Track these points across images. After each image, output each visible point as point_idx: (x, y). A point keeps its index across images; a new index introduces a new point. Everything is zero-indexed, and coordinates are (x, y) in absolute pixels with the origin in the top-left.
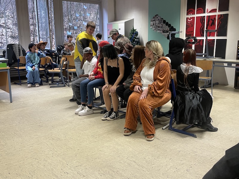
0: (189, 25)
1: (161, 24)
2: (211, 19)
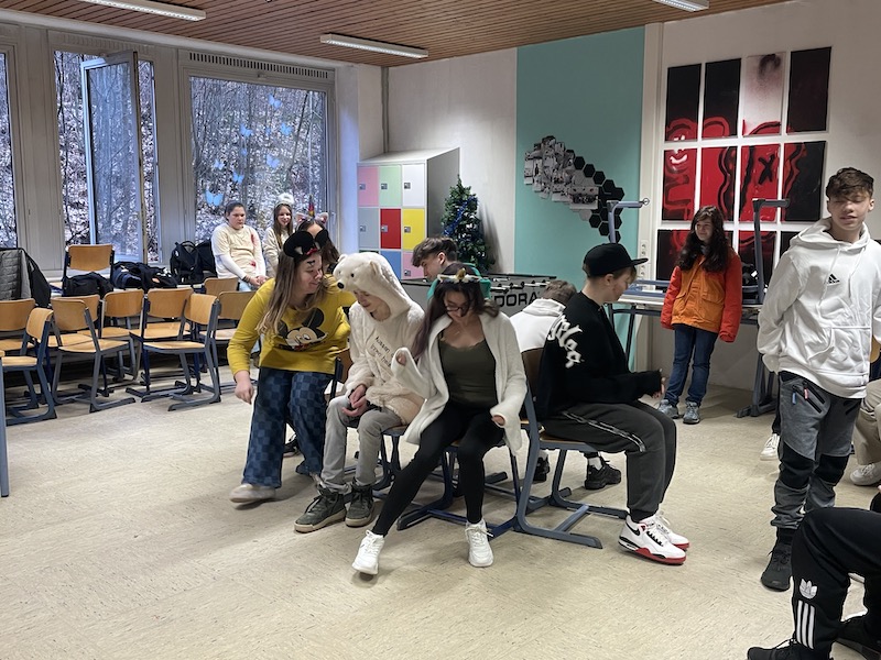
0: (674, 176)
1: (567, 172)
2: (760, 160)
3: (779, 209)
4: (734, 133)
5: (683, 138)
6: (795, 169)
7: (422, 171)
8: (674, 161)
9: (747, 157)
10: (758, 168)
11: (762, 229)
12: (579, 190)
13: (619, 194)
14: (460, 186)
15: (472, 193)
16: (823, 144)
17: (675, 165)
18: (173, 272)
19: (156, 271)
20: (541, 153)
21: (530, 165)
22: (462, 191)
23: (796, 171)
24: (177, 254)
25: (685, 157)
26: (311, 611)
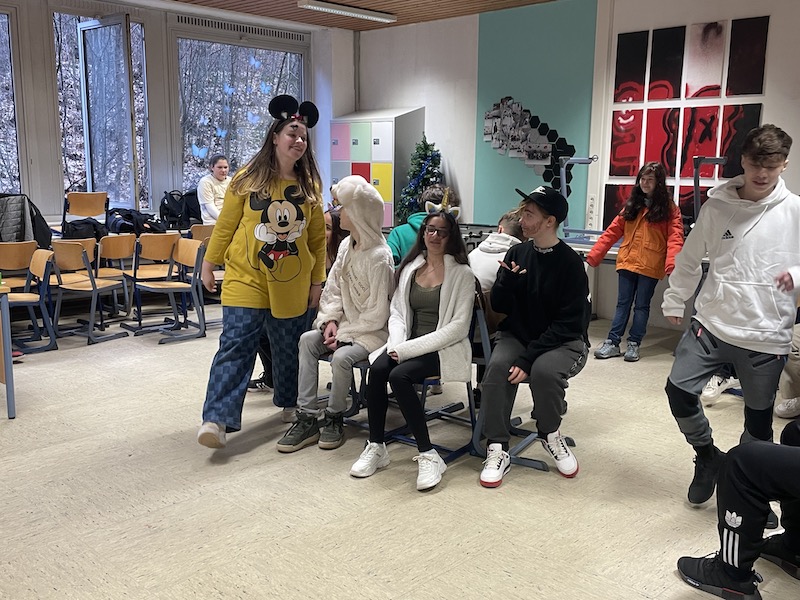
0: (622, 135)
1: (523, 130)
2: (701, 120)
3: (717, 166)
4: (677, 96)
5: (631, 99)
6: (733, 130)
7: (390, 127)
8: (622, 121)
9: (689, 118)
10: (699, 128)
11: (701, 185)
12: (533, 148)
13: (570, 151)
14: (424, 142)
15: (435, 149)
16: (760, 106)
17: (623, 124)
18: (162, 220)
19: (147, 217)
20: (500, 112)
21: (489, 124)
22: (426, 147)
23: (734, 132)
24: (166, 202)
25: (632, 118)
26: (287, 523)
